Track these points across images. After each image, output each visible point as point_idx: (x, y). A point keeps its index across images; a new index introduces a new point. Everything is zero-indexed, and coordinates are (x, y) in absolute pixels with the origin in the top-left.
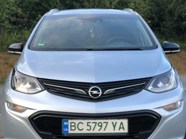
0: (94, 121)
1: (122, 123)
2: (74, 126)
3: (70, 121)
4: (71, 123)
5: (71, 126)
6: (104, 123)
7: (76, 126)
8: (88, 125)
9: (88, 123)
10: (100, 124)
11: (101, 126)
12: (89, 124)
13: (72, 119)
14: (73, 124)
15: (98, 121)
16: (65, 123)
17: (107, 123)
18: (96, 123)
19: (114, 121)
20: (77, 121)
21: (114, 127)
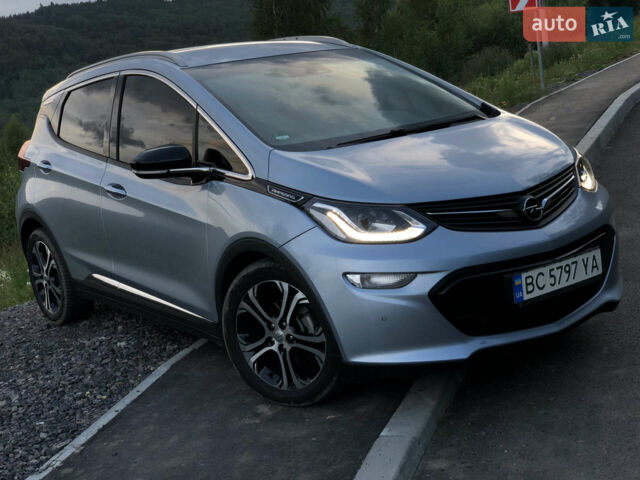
0: (558, 265)
1: (594, 257)
2: (531, 283)
3: (524, 275)
4: (527, 278)
5: (527, 285)
6: (573, 263)
7: (534, 283)
8: (551, 276)
9: (551, 271)
10: (567, 269)
11: (569, 272)
12: (553, 273)
13: (526, 270)
14: (529, 281)
15: (563, 263)
16: (517, 282)
17: (576, 262)
18: (561, 267)
19: (584, 256)
20: (534, 273)
21: (586, 266)
